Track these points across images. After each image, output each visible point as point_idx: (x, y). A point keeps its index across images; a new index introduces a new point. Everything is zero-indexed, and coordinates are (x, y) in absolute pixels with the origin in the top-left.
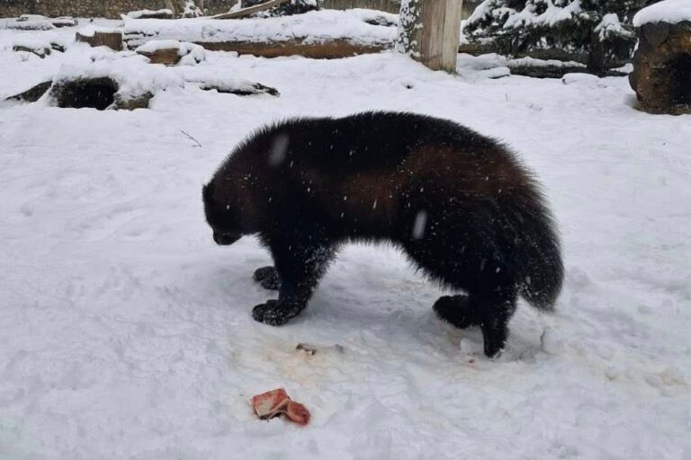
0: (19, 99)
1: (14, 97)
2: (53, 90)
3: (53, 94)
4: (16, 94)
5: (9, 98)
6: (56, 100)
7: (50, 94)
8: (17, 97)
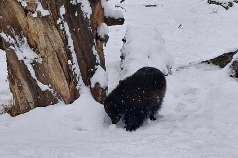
0: (209, 63)
1: (206, 61)
2: (233, 65)
3: (233, 67)
4: (207, 59)
5: (203, 62)
6: (234, 71)
7: (230, 67)
8: (208, 62)
